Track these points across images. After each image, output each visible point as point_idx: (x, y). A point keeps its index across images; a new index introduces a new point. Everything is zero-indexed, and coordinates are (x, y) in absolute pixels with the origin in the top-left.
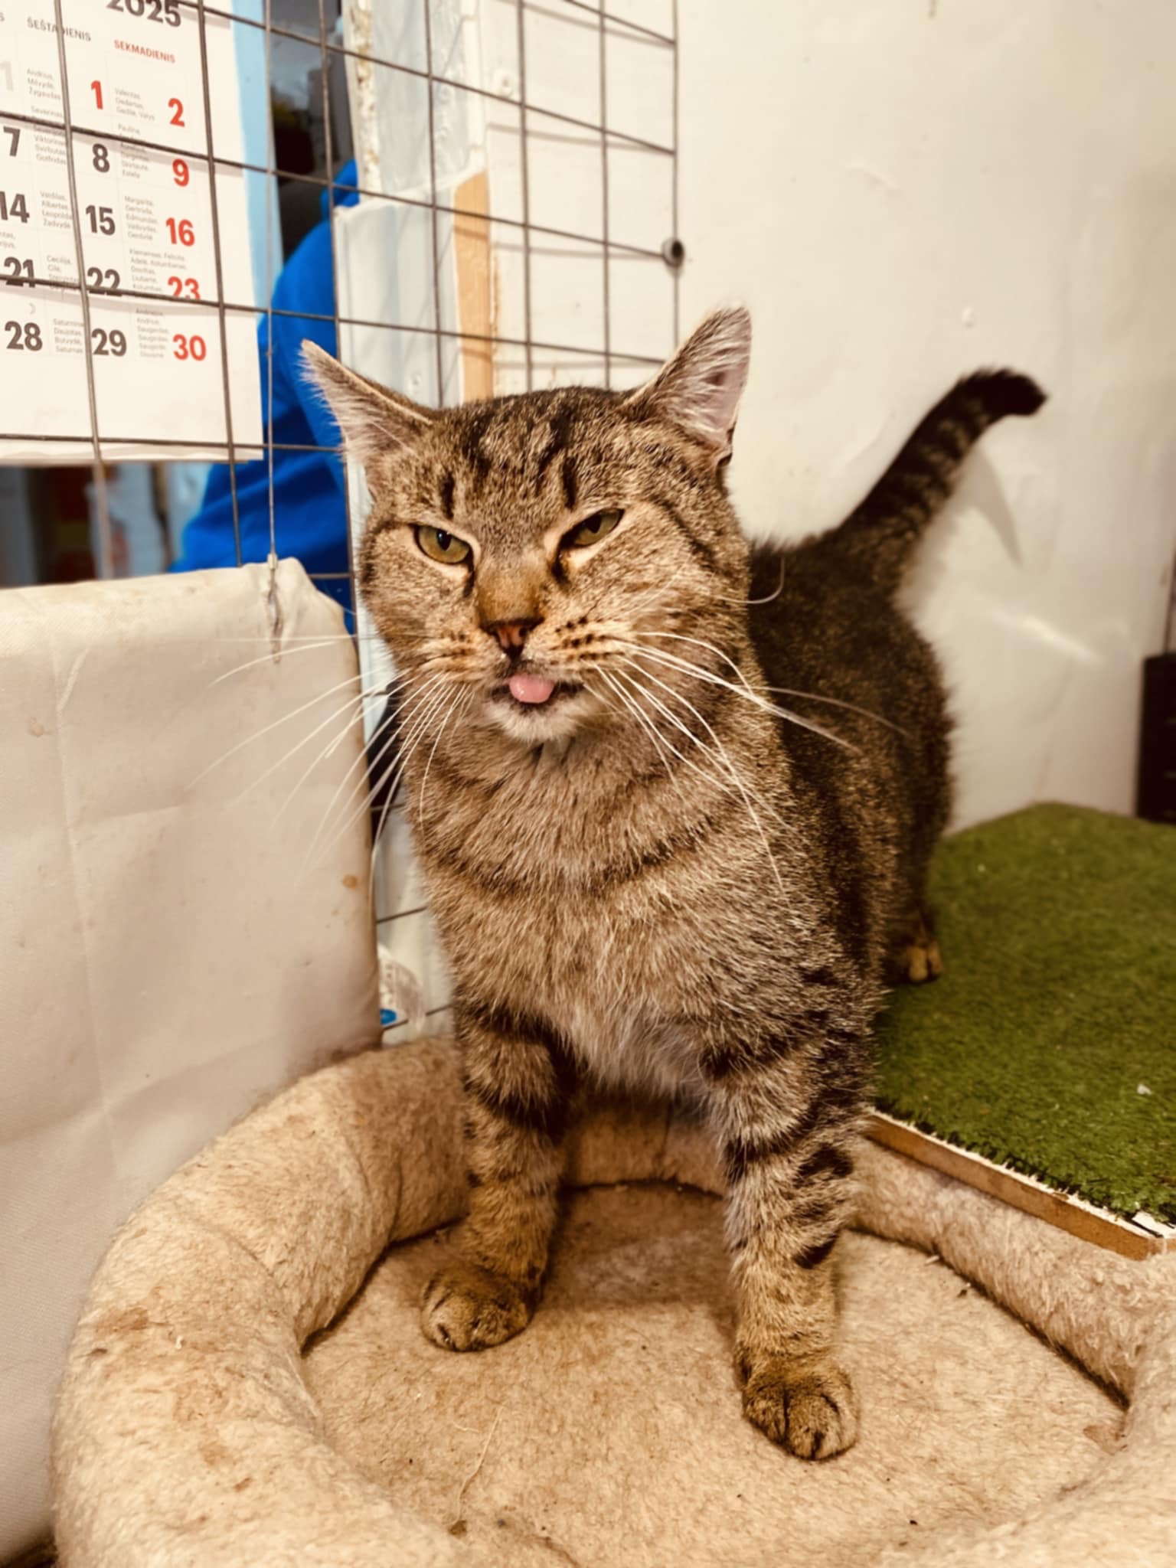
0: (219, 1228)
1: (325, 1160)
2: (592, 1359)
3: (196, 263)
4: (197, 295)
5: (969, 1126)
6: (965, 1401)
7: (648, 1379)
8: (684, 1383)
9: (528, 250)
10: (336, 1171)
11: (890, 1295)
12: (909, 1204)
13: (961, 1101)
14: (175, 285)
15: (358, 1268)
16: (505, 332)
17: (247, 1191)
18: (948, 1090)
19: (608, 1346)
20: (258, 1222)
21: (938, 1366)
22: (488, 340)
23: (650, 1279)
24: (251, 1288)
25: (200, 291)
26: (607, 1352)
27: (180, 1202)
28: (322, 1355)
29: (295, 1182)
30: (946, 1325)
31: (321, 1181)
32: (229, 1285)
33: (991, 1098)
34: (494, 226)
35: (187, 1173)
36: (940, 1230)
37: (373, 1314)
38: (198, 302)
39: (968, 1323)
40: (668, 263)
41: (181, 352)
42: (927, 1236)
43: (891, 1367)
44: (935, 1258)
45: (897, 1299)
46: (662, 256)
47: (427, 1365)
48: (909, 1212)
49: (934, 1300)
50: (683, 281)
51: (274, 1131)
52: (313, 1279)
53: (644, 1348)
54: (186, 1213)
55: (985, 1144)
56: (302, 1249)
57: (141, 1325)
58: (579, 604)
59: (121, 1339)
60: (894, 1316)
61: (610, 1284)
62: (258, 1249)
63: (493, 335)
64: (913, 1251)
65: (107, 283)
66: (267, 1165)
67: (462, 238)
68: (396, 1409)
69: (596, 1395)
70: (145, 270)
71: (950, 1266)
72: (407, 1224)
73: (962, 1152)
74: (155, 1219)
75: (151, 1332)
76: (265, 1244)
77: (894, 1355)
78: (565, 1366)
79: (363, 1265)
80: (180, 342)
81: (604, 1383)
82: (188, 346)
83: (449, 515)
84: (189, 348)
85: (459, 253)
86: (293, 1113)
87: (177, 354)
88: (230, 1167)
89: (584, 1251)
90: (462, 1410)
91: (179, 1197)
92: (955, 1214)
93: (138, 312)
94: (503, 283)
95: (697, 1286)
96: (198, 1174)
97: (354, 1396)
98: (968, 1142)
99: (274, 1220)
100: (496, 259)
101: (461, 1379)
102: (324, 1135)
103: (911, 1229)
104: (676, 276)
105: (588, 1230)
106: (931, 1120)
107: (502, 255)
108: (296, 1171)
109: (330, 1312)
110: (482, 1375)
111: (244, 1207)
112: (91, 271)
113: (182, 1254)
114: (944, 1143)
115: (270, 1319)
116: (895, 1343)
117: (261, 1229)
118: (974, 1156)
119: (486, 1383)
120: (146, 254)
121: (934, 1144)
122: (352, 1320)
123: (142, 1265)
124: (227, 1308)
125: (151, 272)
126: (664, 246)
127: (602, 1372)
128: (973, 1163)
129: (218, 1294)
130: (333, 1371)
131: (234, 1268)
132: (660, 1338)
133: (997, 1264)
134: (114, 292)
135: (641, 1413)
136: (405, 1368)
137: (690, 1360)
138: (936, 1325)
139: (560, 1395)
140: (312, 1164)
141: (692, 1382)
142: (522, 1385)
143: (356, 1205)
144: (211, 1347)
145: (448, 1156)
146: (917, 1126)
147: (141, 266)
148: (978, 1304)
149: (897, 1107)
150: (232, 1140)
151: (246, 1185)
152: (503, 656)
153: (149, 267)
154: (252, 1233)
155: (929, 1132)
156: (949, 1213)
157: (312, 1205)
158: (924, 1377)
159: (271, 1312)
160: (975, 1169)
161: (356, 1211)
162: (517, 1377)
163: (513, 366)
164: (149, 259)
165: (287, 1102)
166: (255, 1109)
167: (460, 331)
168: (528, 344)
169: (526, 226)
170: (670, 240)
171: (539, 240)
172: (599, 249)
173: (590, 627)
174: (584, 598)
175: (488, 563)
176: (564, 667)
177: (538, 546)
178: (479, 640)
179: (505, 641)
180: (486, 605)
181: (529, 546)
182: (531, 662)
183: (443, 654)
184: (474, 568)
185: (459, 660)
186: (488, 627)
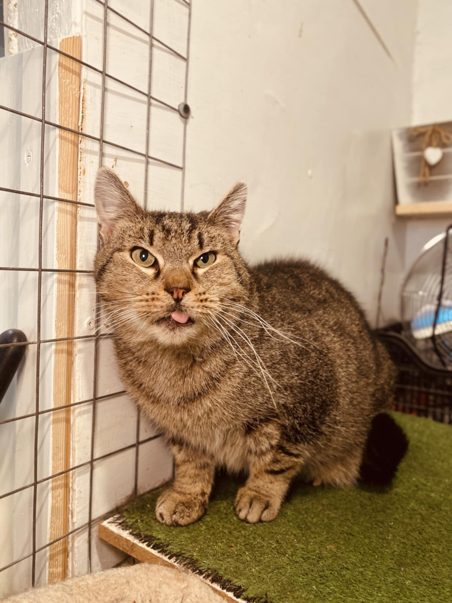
9: (105, 90)
16: (87, 131)
22: (77, 133)
34: (84, 68)
40: (181, 115)
46: (178, 111)
50: (189, 127)
58: (203, 287)
63: (80, 131)
67: (63, 71)
83: (151, 244)
85: (60, 79)
94: (88, 103)
100: (84, 89)
104: (185, 123)
107: (88, 88)
126: (179, 106)
152: (173, 302)
163: (91, 152)
167: (58, 123)
168: (102, 141)
169: (104, 74)
170: (183, 103)
171: (111, 84)
172: (145, 99)
173: (207, 296)
174: (205, 285)
175: (168, 266)
176: (196, 309)
177: (188, 262)
178: (163, 294)
179: (175, 296)
180: (170, 280)
181: (186, 261)
182: (184, 306)
183: (141, 301)
184: (159, 268)
185: (150, 303)
186: (169, 290)
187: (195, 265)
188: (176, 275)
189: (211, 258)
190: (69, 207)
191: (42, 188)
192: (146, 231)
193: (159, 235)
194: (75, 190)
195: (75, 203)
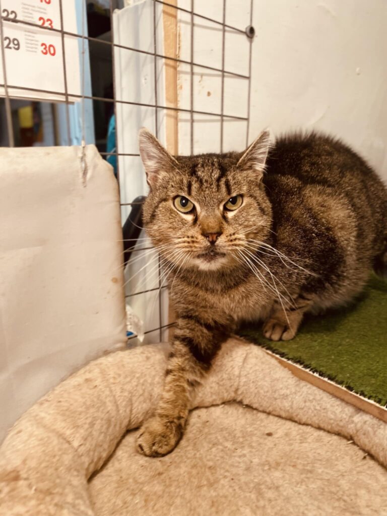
0: (54, 431)
1: (101, 398)
2: (211, 485)
3: (52, 12)
4: (52, 27)
5: (368, 388)
6: (372, 510)
7: (235, 495)
8: (250, 496)
9: (193, 25)
10: (105, 403)
11: (334, 458)
12: (341, 421)
13: (363, 377)
14: (42, 21)
15: (113, 444)
16: (182, 58)
17: (67, 413)
18: (357, 372)
19: (217, 478)
20: (71, 427)
21: (358, 492)
22: (176, 60)
23: (234, 447)
24: (67, 459)
25: (53, 25)
26: (217, 481)
27: (38, 418)
28: (97, 481)
29: (88, 408)
30: (358, 472)
31: (99, 408)
32: (57, 458)
33: (375, 376)
34: (179, 12)
35: (41, 404)
36: (355, 432)
37: (118, 460)
38: (52, 29)
39: (368, 472)
40: (248, 36)
41: (44, 51)
42: (348, 433)
43: (338, 491)
44: (351, 442)
45: (337, 459)
46: (245, 33)
47: (141, 486)
48: (341, 424)
49: (353, 460)
50: (253, 44)
51: (79, 385)
52: (94, 451)
53: (232, 479)
54: (39, 423)
55: (376, 397)
56: (90, 439)
57: (17, 478)
59: (7, 485)
60: (337, 467)
61: (218, 449)
62: (71, 439)
63: (178, 59)
64: (341, 437)
65: (12, 16)
66: (76, 401)
67: (166, 16)
68: (127, 507)
69: (213, 502)
70: (28, 13)
71: (358, 446)
72: (133, 423)
73: (366, 399)
74: (26, 425)
75: (21, 483)
76: (74, 437)
77: (339, 486)
78: (199, 487)
79: (116, 442)
80: (44, 47)
81: (216, 496)
82: (47, 49)
83: (189, 193)
84: (48, 50)
85: (164, 22)
86: (88, 377)
87: (42, 51)
88: (60, 402)
89: (206, 433)
90: (156, 508)
91: (37, 415)
92: (361, 426)
93: (26, 31)
94: (182, 38)
95: (254, 450)
96: (46, 405)
97: (109, 501)
98: (369, 395)
99: (78, 426)
100: (179, 27)
101: (155, 493)
102: (100, 387)
103: (341, 430)
104: (251, 42)
105: (208, 424)
106: (352, 385)
107: (182, 25)
108: (88, 403)
109: (101, 463)
110: (164, 491)
111: (65, 420)
112: (5, 10)
113: (37, 443)
114: (358, 395)
115: (75, 473)
116: (339, 480)
117: (72, 431)
118: (371, 402)
119: (166, 495)
120: (29, 5)
121: (354, 396)
122: (110, 465)
123: (19, 447)
124: (56, 469)
125: (31, 14)
126: (246, 28)
127: (215, 491)
128: (372, 405)
129: (53, 463)
130: (101, 489)
131: (60, 449)
132: (239, 475)
133: (381, 449)
134: (14, 21)
135: (232, 511)
136: (132, 488)
137: (252, 485)
138: (355, 472)
139: (197, 502)
140: (95, 400)
141: (253, 496)
142: (181, 496)
143: (113, 417)
144: (49, 492)
145: (151, 396)
146: (346, 387)
147: (26, 11)
148: (372, 463)
149: (337, 379)
150: (62, 389)
151: (66, 410)
152: (209, 244)
153: (31, 12)
154: (68, 432)
155: (351, 391)
156: (359, 425)
157: (95, 419)
158: (353, 497)
159: (76, 470)
160: (373, 408)
161: (113, 419)
162: (179, 492)
163: (186, 73)
164: (30, 8)
165: (85, 372)
166: (71, 374)
167: (164, 55)
168: (192, 64)
169: (192, 13)
170: (248, 27)
171: (197, 20)
172: (221, 27)
173: (236, 236)
174: (234, 227)
175: (203, 213)
176: (227, 248)
177: (219, 208)
178: (200, 238)
179: (211, 239)
180: (206, 227)
181: (217, 208)
182: (218, 246)
183: (184, 242)
184: (197, 215)
185: (191, 244)
186: (205, 234)
187: (226, 209)
188: (210, 222)
189: (239, 201)
190: (172, 113)
191: (156, 101)
192: (185, 181)
193: (195, 186)
194: (176, 100)
195: (177, 110)
